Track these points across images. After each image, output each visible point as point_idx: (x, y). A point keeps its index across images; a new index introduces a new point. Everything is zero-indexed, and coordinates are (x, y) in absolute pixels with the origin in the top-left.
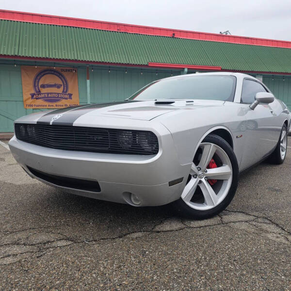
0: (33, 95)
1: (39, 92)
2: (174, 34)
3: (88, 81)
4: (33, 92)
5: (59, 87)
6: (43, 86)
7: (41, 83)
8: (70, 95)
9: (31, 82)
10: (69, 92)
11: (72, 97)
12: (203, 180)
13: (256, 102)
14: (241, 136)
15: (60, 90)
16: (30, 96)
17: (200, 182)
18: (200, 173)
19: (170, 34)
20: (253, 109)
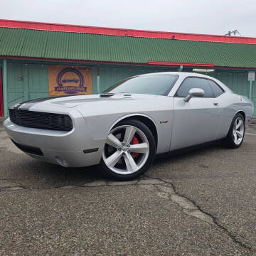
0: (56, 88)
1: (61, 86)
2: (173, 36)
3: (98, 77)
4: (57, 85)
5: (76, 82)
6: (64, 81)
7: (63, 78)
8: (85, 88)
9: (55, 78)
10: (85, 86)
11: (87, 90)
12: (126, 152)
13: (189, 96)
14: (167, 122)
15: (78, 85)
16: (54, 89)
17: (124, 154)
18: (125, 147)
19: (170, 37)
20: (187, 101)
